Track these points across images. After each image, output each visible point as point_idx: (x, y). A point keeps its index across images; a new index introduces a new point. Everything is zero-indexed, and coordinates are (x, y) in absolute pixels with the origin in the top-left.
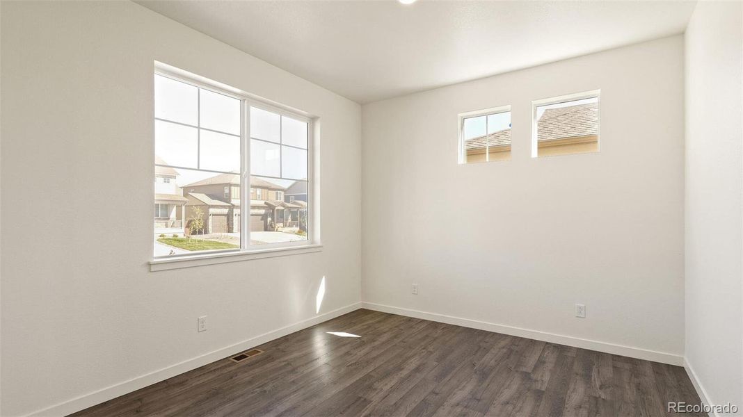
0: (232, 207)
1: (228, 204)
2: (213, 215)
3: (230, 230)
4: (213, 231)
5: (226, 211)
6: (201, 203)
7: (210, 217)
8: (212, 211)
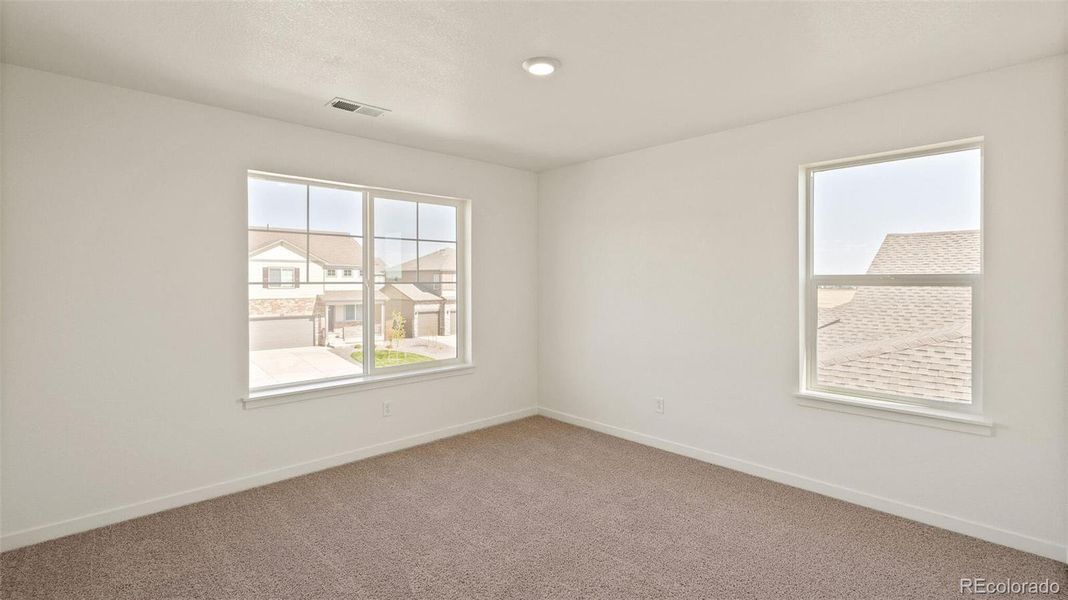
0: (443, 302)
1: (438, 298)
2: (420, 313)
3: (441, 332)
4: (420, 335)
5: (436, 307)
6: (405, 298)
7: (416, 316)
8: (418, 308)
